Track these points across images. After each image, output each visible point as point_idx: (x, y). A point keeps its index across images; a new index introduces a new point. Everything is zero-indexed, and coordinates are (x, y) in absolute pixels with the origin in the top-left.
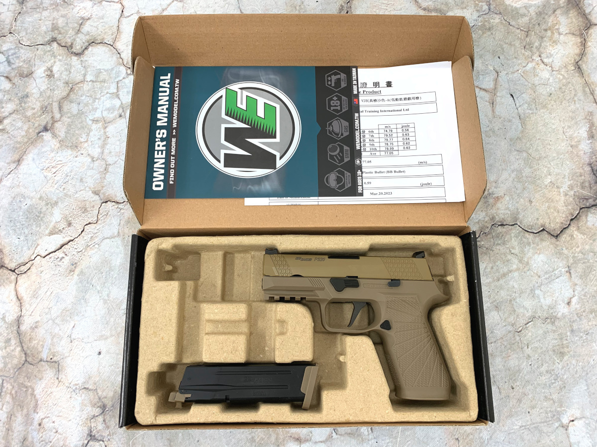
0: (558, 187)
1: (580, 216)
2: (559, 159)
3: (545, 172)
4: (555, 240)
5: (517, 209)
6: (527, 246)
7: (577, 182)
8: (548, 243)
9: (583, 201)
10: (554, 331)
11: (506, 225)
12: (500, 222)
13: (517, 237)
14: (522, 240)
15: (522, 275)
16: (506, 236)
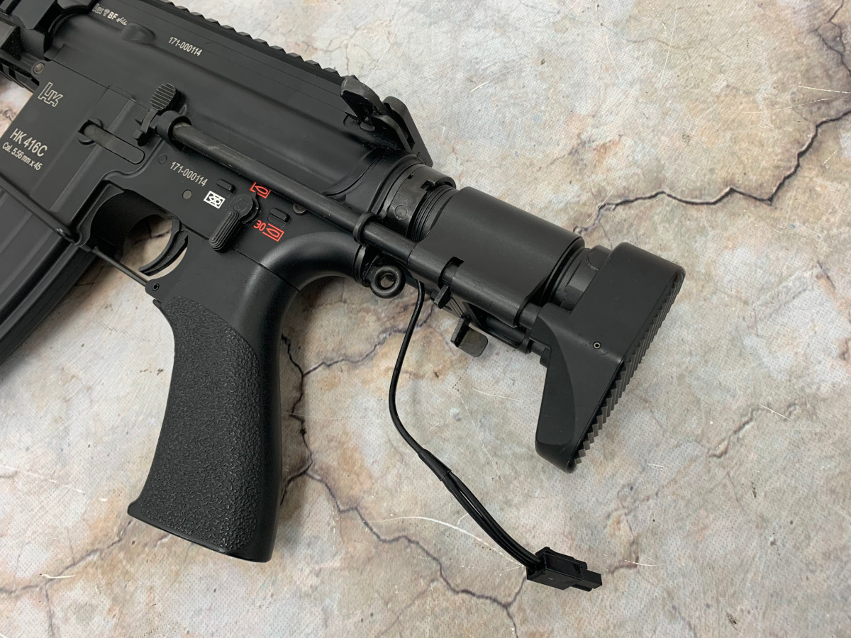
0: (747, 93)
1: (821, 143)
2: (736, 37)
3: (708, 68)
4: (769, 208)
5: (658, 160)
6: (698, 236)
7: (793, 72)
8: (752, 219)
9: (819, 108)
10: (820, 437)
11: (637, 199)
12: (619, 197)
13: (670, 221)
14: (682, 226)
15: (700, 307)
16: (639, 224)
